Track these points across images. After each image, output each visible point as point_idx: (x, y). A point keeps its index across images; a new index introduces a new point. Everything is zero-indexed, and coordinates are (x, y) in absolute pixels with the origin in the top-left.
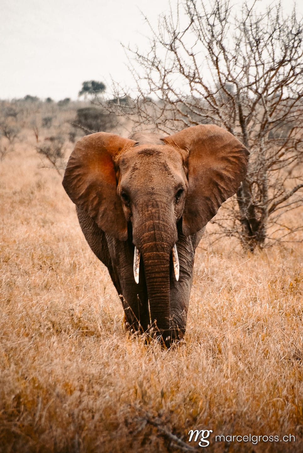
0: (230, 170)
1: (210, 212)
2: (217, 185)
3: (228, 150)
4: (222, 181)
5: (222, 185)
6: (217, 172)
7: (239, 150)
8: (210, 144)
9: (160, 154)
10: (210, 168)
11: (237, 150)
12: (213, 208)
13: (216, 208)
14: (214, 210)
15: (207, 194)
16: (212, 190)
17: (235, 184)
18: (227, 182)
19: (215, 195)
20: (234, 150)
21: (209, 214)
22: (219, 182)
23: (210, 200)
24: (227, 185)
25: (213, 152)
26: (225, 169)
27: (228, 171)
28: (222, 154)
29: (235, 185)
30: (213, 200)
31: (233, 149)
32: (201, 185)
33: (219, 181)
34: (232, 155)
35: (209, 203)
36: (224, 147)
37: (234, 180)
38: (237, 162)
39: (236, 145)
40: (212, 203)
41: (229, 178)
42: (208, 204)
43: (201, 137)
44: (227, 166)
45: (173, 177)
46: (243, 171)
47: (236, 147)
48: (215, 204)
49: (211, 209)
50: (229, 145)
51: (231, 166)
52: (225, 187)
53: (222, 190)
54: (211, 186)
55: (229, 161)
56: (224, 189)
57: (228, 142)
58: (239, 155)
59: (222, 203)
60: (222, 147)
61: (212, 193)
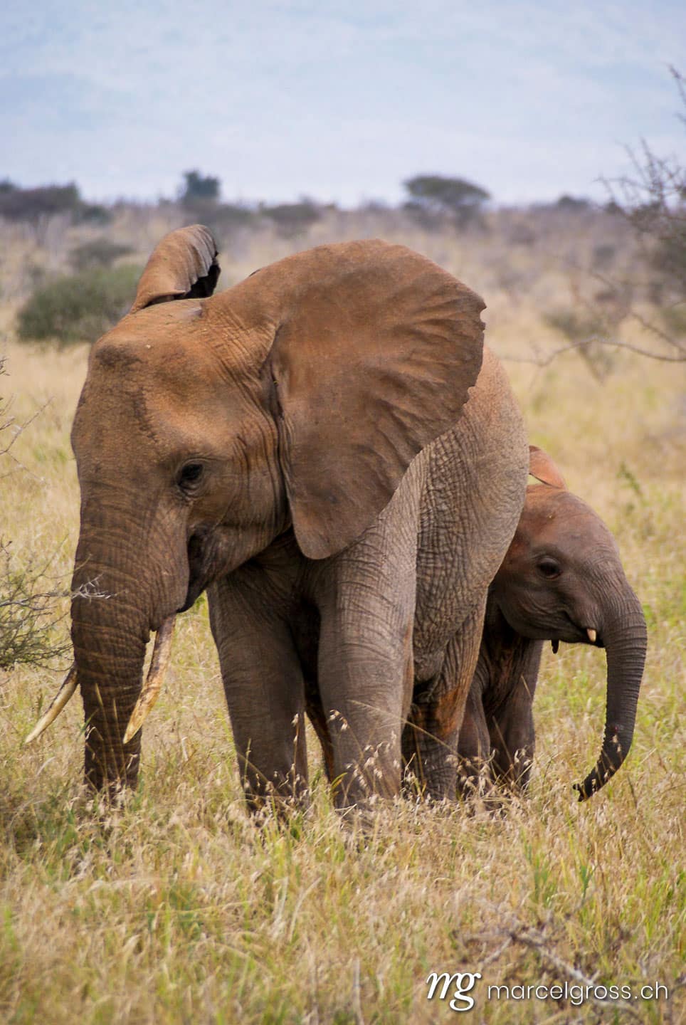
0: (427, 359)
1: (380, 485)
2: (388, 408)
3: (411, 305)
4: (404, 394)
5: (404, 405)
6: (381, 372)
7: (449, 299)
8: (350, 296)
9: (133, 366)
10: (357, 365)
11: (440, 301)
12: (383, 473)
13: (393, 474)
14: (388, 479)
15: (361, 436)
16: (375, 424)
17: (450, 396)
18: (422, 395)
19: (385, 437)
20: (431, 303)
21: (376, 492)
22: (393, 399)
23: (370, 451)
24: (421, 403)
25: (365, 318)
26: (408, 360)
27: (420, 364)
28: (394, 319)
29: (452, 401)
30: (383, 452)
31: (428, 299)
32: (334, 417)
33: (395, 395)
34: (423, 318)
35: (372, 460)
36: (397, 299)
37: (442, 387)
38: (446, 334)
39: (435, 287)
40: (380, 461)
41: (425, 385)
42: (367, 465)
43: (314, 281)
44: (414, 352)
45: (152, 436)
46: (468, 357)
47: (435, 294)
48: (389, 460)
49: (381, 478)
50: (414, 290)
51: (429, 348)
52: (415, 411)
53: (407, 421)
54: (370, 413)
55: (420, 336)
56: (413, 417)
57: (408, 282)
58: (450, 313)
59: (412, 456)
60: (389, 300)
61: (378, 431)
